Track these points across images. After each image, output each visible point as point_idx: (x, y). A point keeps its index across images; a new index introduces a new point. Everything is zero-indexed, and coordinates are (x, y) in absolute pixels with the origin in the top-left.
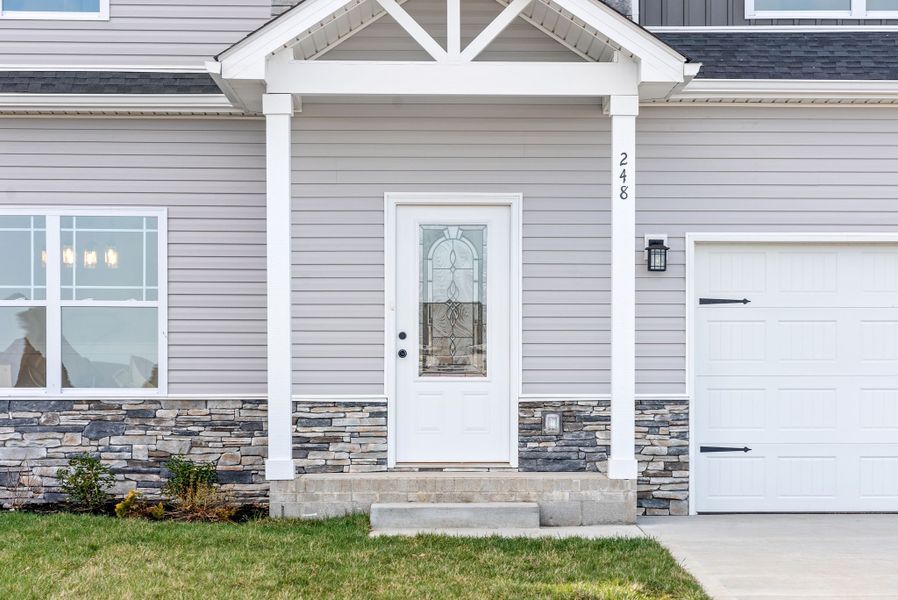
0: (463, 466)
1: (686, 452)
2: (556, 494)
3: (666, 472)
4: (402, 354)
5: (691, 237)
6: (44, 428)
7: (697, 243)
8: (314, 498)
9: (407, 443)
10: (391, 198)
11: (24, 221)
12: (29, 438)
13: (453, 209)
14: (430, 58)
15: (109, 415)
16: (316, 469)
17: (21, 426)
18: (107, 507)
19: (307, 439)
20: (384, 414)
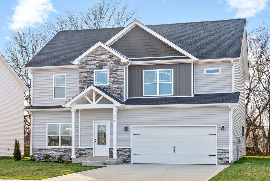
0: (102, 157)
1: (130, 155)
2: (106, 160)
3: (128, 158)
4: (95, 142)
5: (131, 126)
6: (58, 151)
7: (132, 127)
8: (77, 161)
9: (96, 154)
10: (93, 122)
11: (56, 125)
12: (57, 153)
13: (102, 123)
14: (91, 104)
15: (66, 150)
16: (84, 157)
17: (56, 151)
18: (63, 162)
19: (83, 153)
20: (93, 150)
